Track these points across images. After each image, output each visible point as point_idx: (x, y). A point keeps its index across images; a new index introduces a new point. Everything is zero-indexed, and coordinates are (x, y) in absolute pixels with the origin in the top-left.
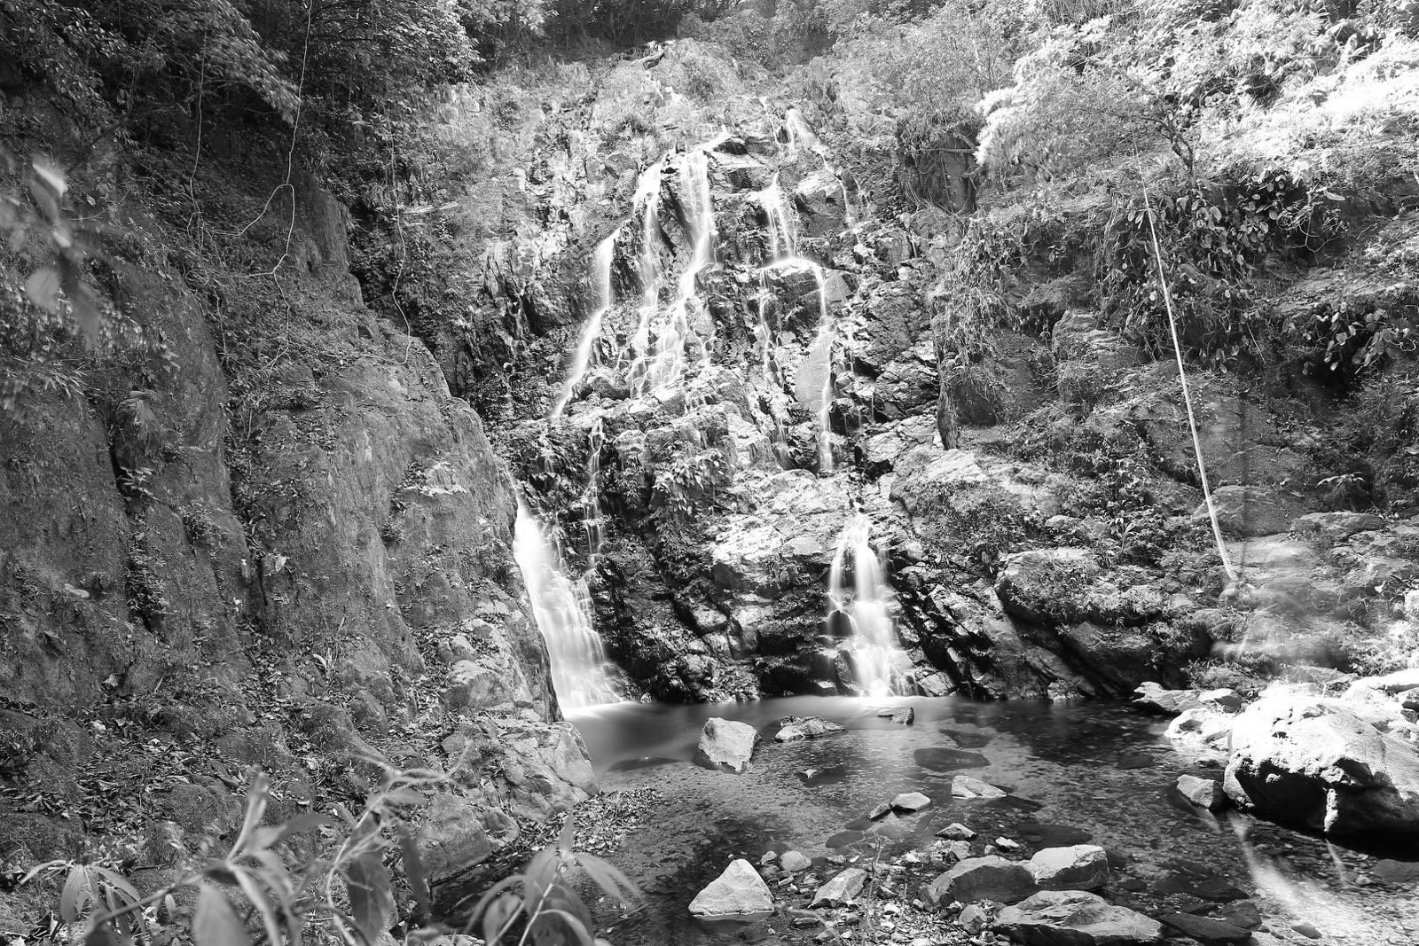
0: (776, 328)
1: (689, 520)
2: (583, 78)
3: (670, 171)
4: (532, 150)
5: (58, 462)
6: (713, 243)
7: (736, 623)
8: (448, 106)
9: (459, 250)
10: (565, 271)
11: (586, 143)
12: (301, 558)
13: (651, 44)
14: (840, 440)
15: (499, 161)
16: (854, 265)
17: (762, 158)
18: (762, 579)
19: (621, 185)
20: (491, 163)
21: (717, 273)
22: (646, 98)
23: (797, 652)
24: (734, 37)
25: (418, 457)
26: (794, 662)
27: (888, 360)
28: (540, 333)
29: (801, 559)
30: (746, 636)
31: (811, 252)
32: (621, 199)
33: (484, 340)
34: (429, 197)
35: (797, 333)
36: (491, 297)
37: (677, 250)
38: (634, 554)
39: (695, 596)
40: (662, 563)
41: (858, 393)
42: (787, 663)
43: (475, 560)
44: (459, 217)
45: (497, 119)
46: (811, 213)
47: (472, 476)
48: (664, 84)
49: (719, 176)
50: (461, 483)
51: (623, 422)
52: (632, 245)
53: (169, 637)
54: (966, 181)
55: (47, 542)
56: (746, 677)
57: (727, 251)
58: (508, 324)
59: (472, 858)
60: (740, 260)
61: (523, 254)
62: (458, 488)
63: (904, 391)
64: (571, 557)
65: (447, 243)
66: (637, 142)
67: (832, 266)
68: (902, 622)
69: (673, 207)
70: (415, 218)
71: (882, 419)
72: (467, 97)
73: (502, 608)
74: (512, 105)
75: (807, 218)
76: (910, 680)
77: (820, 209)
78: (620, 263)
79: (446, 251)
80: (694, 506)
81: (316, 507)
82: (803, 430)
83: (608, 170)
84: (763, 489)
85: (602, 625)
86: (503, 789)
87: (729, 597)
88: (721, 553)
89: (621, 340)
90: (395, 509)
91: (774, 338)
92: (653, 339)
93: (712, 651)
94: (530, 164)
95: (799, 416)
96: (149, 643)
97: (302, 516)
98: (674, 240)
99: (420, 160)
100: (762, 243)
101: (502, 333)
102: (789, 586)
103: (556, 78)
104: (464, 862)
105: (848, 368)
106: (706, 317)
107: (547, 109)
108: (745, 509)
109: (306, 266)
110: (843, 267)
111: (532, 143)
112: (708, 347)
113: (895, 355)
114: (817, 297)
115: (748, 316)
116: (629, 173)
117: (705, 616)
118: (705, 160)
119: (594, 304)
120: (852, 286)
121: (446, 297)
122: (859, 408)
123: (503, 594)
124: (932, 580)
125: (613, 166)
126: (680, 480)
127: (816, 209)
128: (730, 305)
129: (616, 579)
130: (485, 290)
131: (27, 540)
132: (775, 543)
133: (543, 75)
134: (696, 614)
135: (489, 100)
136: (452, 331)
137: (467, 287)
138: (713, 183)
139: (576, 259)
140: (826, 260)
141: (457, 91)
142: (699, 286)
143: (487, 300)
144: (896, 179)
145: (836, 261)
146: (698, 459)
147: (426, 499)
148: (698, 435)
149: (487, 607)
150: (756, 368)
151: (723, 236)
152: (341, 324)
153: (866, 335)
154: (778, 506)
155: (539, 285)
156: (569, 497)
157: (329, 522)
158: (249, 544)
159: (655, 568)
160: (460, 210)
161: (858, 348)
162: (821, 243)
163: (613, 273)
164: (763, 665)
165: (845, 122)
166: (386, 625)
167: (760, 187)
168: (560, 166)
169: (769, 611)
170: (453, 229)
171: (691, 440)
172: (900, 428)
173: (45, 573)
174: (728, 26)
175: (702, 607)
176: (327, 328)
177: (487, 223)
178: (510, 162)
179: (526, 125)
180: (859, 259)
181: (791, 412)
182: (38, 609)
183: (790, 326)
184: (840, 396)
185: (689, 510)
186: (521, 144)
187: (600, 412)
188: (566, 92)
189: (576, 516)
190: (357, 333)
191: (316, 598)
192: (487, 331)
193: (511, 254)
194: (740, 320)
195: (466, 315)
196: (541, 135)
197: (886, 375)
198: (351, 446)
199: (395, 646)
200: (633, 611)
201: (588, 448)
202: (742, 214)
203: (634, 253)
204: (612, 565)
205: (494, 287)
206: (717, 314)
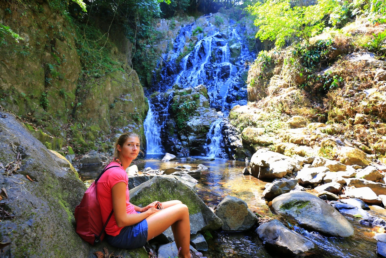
0: (219, 78)
1: (185, 116)
2: (193, 20)
3: (203, 41)
4: (177, 35)
5: (29, 72)
6: (210, 57)
7: (188, 139)
8: (159, 24)
9: (155, 55)
10: (177, 62)
11: (188, 34)
12: (85, 105)
13: (211, 13)
14: (227, 104)
15: (169, 37)
16: (240, 65)
17: (225, 39)
18: (195, 130)
19: (193, 44)
20: (167, 37)
21: (209, 65)
22: (204, 25)
23: (199, 146)
24: (231, 13)
25: (124, 93)
26: (197, 148)
27: (242, 87)
28: (170, 75)
29: (204, 126)
30: (190, 142)
31: (230, 61)
32: (192, 46)
33: (157, 76)
34: (152, 43)
35: (224, 79)
36: (160, 66)
37: (202, 59)
38: (172, 122)
39: (182, 133)
40: (178, 125)
41: (233, 94)
42: (196, 148)
43: (131, 116)
44: (157, 48)
45: (171, 27)
46: (233, 52)
47: (136, 99)
48: (210, 22)
49: (214, 43)
50: (132, 100)
51: (177, 94)
52: (192, 57)
53: (48, 111)
54: (268, 47)
55: (22, 85)
56: (188, 151)
57: (212, 60)
58: (163, 73)
59: (94, 163)
60: (215, 62)
61: (169, 57)
62: (131, 100)
63: (243, 94)
64: (159, 121)
65: (153, 54)
66: (199, 34)
67: (235, 64)
68: (222, 142)
69: (202, 49)
70: (147, 48)
71: (237, 100)
72: (164, 22)
73: (134, 126)
74: (174, 25)
75: (232, 54)
76: (219, 154)
77: (235, 52)
78: (189, 61)
79: (153, 55)
80: (187, 113)
81: (90, 95)
82: (220, 101)
83: (191, 40)
84: (203, 111)
85: (162, 137)
86: (110, 154)
87: (188, 133)
88: (189, 124)
89: (186, 78)
90: (115, 102)
91: (218, 80)
92: (192, 78)
93: (182, 145)
94: (175, 38)
95: (219, 98)
96: (41, 110)
97: (87, 96)
98: (202, 57)
99: (151, 35)
100: (220, 58)
101: (161, 75)
102: (201, 132)
103: (187, 20)
104: (92, 163)
105: (232, 88)
106: (205, 74)
107: (182, 26)
108: (198, 115)
109: (114, 52)
110: (237, 65)
111: (177, 33)
112: (203, 81)
113: (244, 86)
114: (229, 71)
115: (214, 75)
116: (195, 41)
117: (183, 137)
118: (212, 39)
119: (182, 69)
120: (238, 69)
121: (151, 66)
122: (233, 97)
123: (135, 124)
124: (229, 133)
125: (192, 39)
126: (184, 107)
127: (234, 51)
128: (210, 72)
129: (167, 127)
130: (159, 65)
131: (17, 84)
132: (200, 122)
133: (184, 19)
134: (181, 137)
135: (169, 23)
136: (151, 73)
137: (156, 64)
138: (212, 44)
139: (180, 60)
140: (233, 63)
141: (162, 21)
142: (205, 67)
143: (160, 67)
144: (254, 46)
145: (236, 63)
146: (189, 103)
147: (122, 101)
148: (191, 98)
149: (131, 126)
150: (213, 86)
151: (212, 56)
152: (117, 65)
153: (238, 81)
154: (205, 115)
155: (171, 65)
156: (162, 109)
157: (93, 98)
158: (75, 100)
159: (176, 126)
160: (157, 47)
161: (235, 83)
162: (233, 59)
163: (187, 63)
164: (191, 149)
165: (246, 32)
166: (103, 123)
167: (223, 45)
168: (182, 39)
169: (195, 137)
170: (155, 51)
171: (189, 99)
172: (240, 102)
173: (20, 91)
174: (230, 11)
175: (183, 135)
176: (113, 65)
177: (163, 50)
178: (171, 37)
179: (176, 29)
180: (241, 64)
181: (218, 97)
182: (15, 96)
183: (222, 78)
184: (229, 94)
185: (185, 114)
186: (174, 34)
187: (173, 91)
188: (188, 23)
189: (162, 113)
190: (120, 67)
191: (87, 113)
192: (158, 74)
193: (166, 57)
194: (212, 76)
195: (155, 70)
196: (179, 32)
197: (240, 90)
198: (105, 86)
199: (104, 127)
200: (169, 135)
201: (168, 99)
202: (217, 51)
203: (192, 59)
204: (166, 124)
205: (161, 64)
206: (207, 73)
